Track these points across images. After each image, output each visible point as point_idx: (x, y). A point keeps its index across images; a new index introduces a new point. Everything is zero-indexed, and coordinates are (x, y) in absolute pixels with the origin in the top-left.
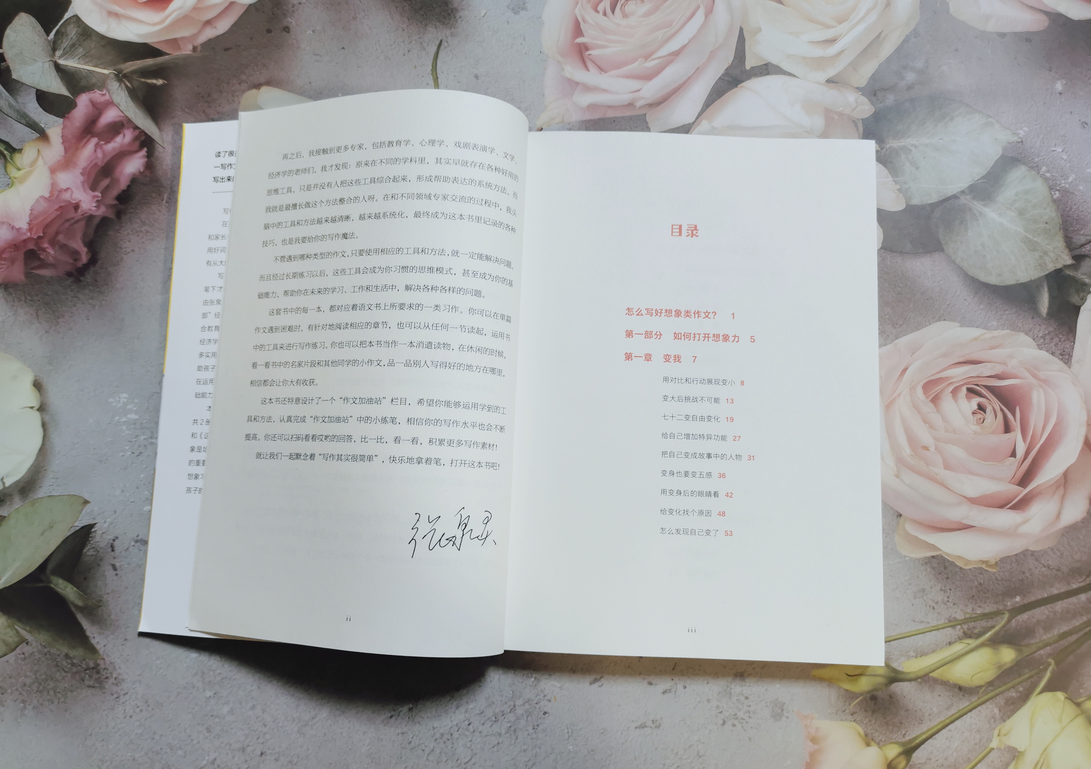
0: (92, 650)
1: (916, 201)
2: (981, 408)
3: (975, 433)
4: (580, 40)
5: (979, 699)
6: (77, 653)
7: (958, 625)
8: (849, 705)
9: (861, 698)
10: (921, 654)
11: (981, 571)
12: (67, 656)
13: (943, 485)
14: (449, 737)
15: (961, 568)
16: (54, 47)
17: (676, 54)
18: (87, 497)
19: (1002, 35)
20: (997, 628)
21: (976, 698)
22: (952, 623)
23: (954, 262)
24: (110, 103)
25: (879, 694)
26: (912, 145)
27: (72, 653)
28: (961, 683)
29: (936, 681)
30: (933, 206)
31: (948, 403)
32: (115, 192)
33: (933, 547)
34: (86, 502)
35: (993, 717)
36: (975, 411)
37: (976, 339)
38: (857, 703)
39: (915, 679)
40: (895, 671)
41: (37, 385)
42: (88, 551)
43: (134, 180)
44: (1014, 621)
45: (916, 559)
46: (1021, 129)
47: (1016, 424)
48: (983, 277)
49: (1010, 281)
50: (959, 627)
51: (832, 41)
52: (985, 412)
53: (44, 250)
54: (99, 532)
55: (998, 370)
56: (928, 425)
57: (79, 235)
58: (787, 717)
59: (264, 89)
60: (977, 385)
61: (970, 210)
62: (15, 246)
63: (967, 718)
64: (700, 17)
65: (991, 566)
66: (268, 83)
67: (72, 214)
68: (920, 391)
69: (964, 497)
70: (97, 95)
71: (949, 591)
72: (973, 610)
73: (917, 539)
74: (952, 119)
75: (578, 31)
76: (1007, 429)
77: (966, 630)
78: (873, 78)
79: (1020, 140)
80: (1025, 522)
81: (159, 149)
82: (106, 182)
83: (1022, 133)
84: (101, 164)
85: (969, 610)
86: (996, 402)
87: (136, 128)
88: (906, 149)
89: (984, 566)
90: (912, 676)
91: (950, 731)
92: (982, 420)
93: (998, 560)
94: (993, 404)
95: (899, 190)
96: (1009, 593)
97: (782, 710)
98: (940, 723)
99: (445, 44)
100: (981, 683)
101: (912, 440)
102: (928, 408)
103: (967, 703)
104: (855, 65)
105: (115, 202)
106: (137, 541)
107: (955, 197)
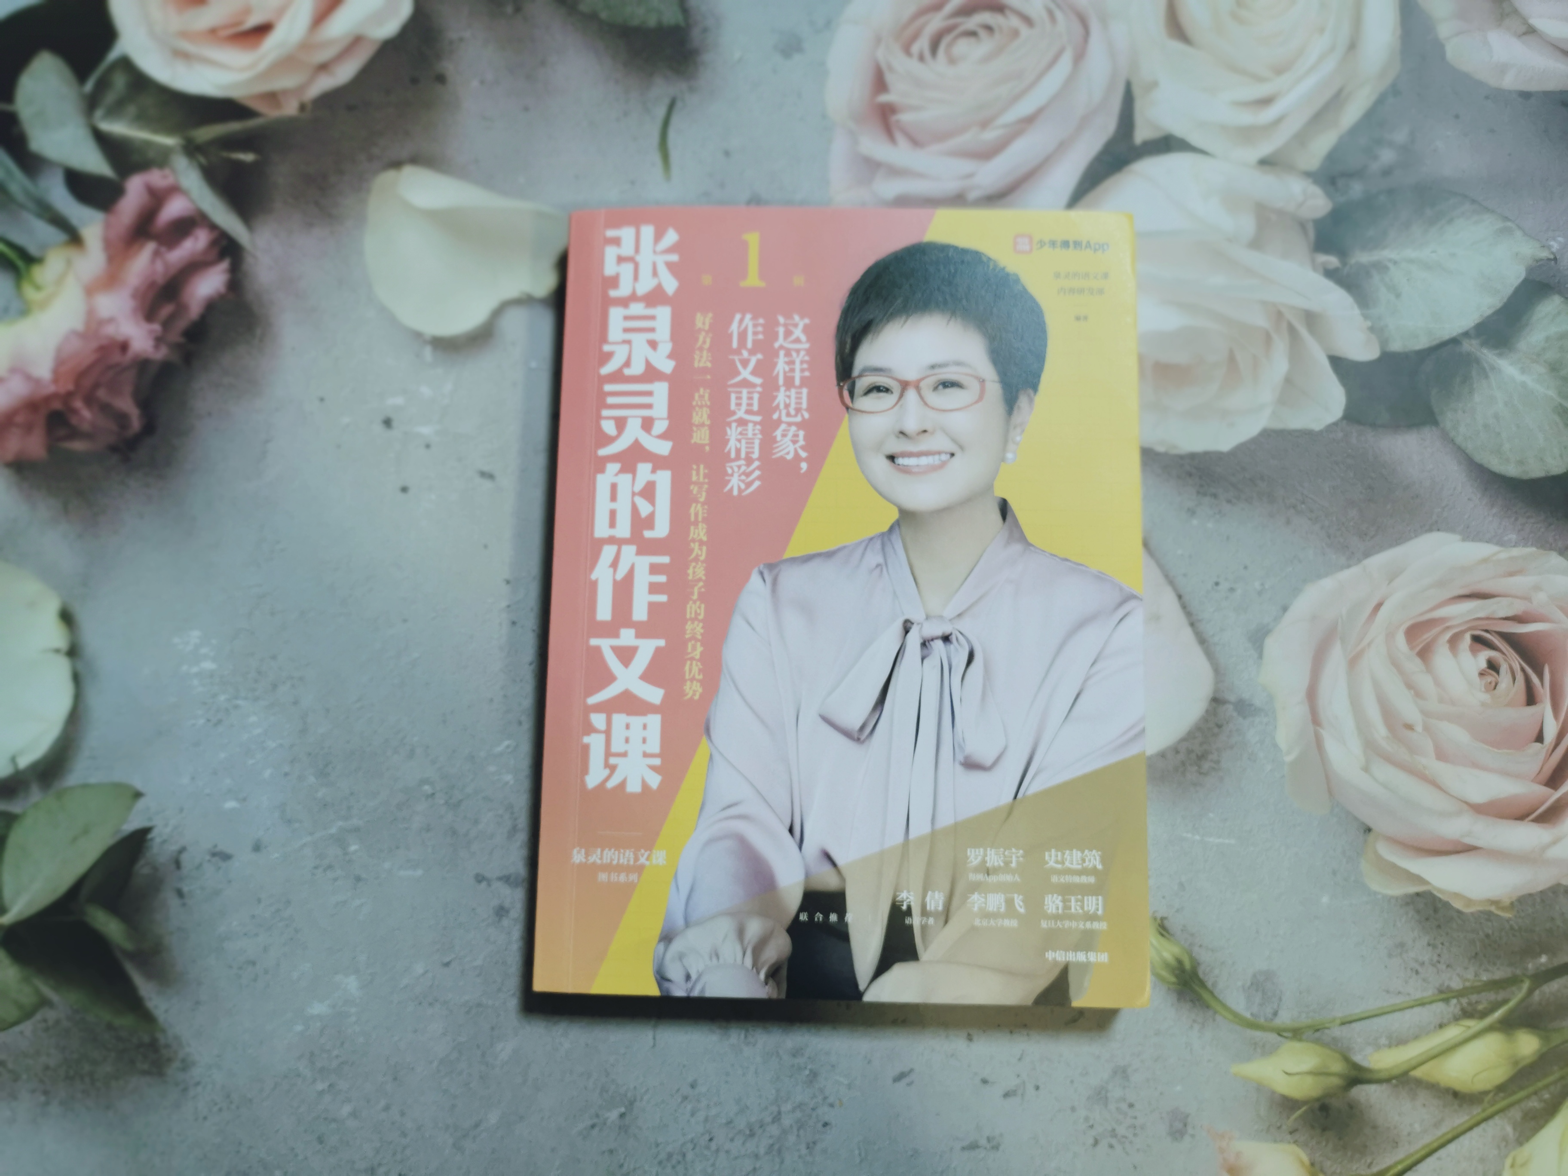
0: (147, 1017)
1: (1396, 346)
2: (1493, 666)
3: (1483, 704)
4: (884, 98)
5: (1484, 1110)
6: (125, 1021)
7: (1454, 997)
8: (1288, 1118)
9: (1304, 1109)
10: (1399, 1041)
11: (1489, 916)
12: (110, 1027)
13: (1435, 784)
14: (680, 1158)
15: (1459, 912)
16: (91, 104)
17: (1029, 120)
18: (138, 785)
19: (1526, 95)
20: (1511, 1004)
21: (1479, 1110)
22: (1445, 995)
23: (1452, 441)
24: (174, 190)
25: (1335, 1103)
26: (1390, 260)
27: (118, 1022)
28: (1458, 1087)
29: (1419, 1082)
30: (1424, 355)
31: (1442, 658)
32: (182, 324)
33: (1418, 879)
34: (138, 795)
35: (1505, 1139)
36: (1483, 670)
37: (1485, 561)
38: (1300, 1116)
39: (1388, 1080)
40: (1356, 1067)
41: (67, 617)
42: (142, 869)
43: (212, 306)
44: (1537, 992)
45: (1392, 897)
46: (1554, 239)
47: (1544, 692)
48: (1496, 465)
49: (1536, 471)
50: (1454, 1001)
51: (1266, 102)
52: (1497, 672)
53: (75, 412)
54: (158, 840)
55: (1517, 608)
56: (1412, 692)
57: (128, 389)
58: (1193, 1136)
59: (408, 171)
60: (1487, 631)
61: (1478, 361)
62: (32, 405)
63: (1465, 1140)
64: (1065, 64)
65: (1503, 909)
66: (414, 160)
67: (116, 358)
68: (1401, 639)
69: (1466, 803)
70: (156, 178)
71: (1440, 946)
72: (1476, 975)
73: (1394, 866)
74: (1451, 221)
75: (880, 84)
76: (1531, 699)
77: (1465, 1005)
78: (1332, 157)
79: (1552, 257)
80: (1555, 842)
81: (249, 260)
82: (167, 310)
83: (1555, 246)
84: (160, 280)
85: (1470, 975)
86: (1514, 658)
87: (213, 227)
88: (1380, 267)
89: (1493, 909)
90: (1383, 1075)
91: (1439, 1159)
92: (1493, 684)
93: (1514, 899)
94: (1510, 660)
95: (1372, 329)
96: (1530, 951)
97: (1185, 1125)
98: (1423, 1148)
99: (679, 104)
100: (1488, 1086)
101: (1388, 714)
102: (1414, 665)
103: (1466, 1118)
104: (1301, 138)
105: (181, 340)
106: (214, 855)
107: (1454, 341)
